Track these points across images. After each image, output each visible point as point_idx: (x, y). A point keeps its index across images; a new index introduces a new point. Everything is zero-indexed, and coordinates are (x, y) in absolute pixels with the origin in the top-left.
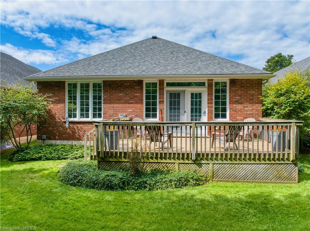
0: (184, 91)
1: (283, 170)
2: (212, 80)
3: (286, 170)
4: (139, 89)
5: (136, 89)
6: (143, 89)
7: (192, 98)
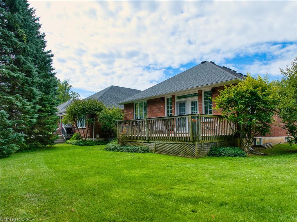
0: (186, 101)
1: (188, 148)
2: (201, 90)
3: (190, 148)
4: (163, 103)
5: (161, 103)
6: (165, 103)
7: (192, 105)
